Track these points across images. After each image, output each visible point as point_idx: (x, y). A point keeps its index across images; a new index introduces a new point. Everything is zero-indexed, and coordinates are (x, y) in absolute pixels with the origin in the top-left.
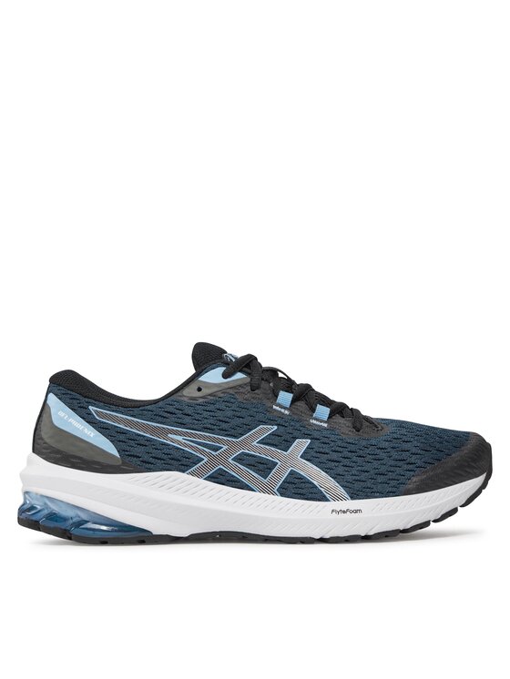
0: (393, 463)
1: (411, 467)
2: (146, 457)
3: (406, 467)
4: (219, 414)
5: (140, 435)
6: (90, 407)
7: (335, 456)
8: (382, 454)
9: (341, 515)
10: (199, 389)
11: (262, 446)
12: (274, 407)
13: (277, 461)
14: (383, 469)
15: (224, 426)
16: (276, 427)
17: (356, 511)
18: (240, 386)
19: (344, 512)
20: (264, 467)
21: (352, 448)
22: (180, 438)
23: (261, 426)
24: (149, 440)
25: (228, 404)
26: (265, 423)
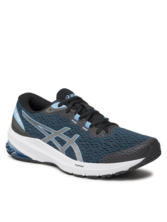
0: (102, 149)
1: (107, 152)
2: (31, 132)
3: (105, 152)
4: (53, 120)
5: (31, 124)
6: (22, 111)
7: (84, 143)
8: (100, 145)
9: (77, 167)
10: (50, 110)
11: (64, 135)
12: (72, 120)
13: (67, 141)
14: (97, 151)
15: (54, 125)
16: (70, 128)
17: (82, 166)
18: (63, 110)
19: (78, 166)
20: (62, 143)
21: (91, 141)
22: (41, 127)
23: (65, 127)
24: (33, 126)
25: (56, 117)
26: (67, 127)
